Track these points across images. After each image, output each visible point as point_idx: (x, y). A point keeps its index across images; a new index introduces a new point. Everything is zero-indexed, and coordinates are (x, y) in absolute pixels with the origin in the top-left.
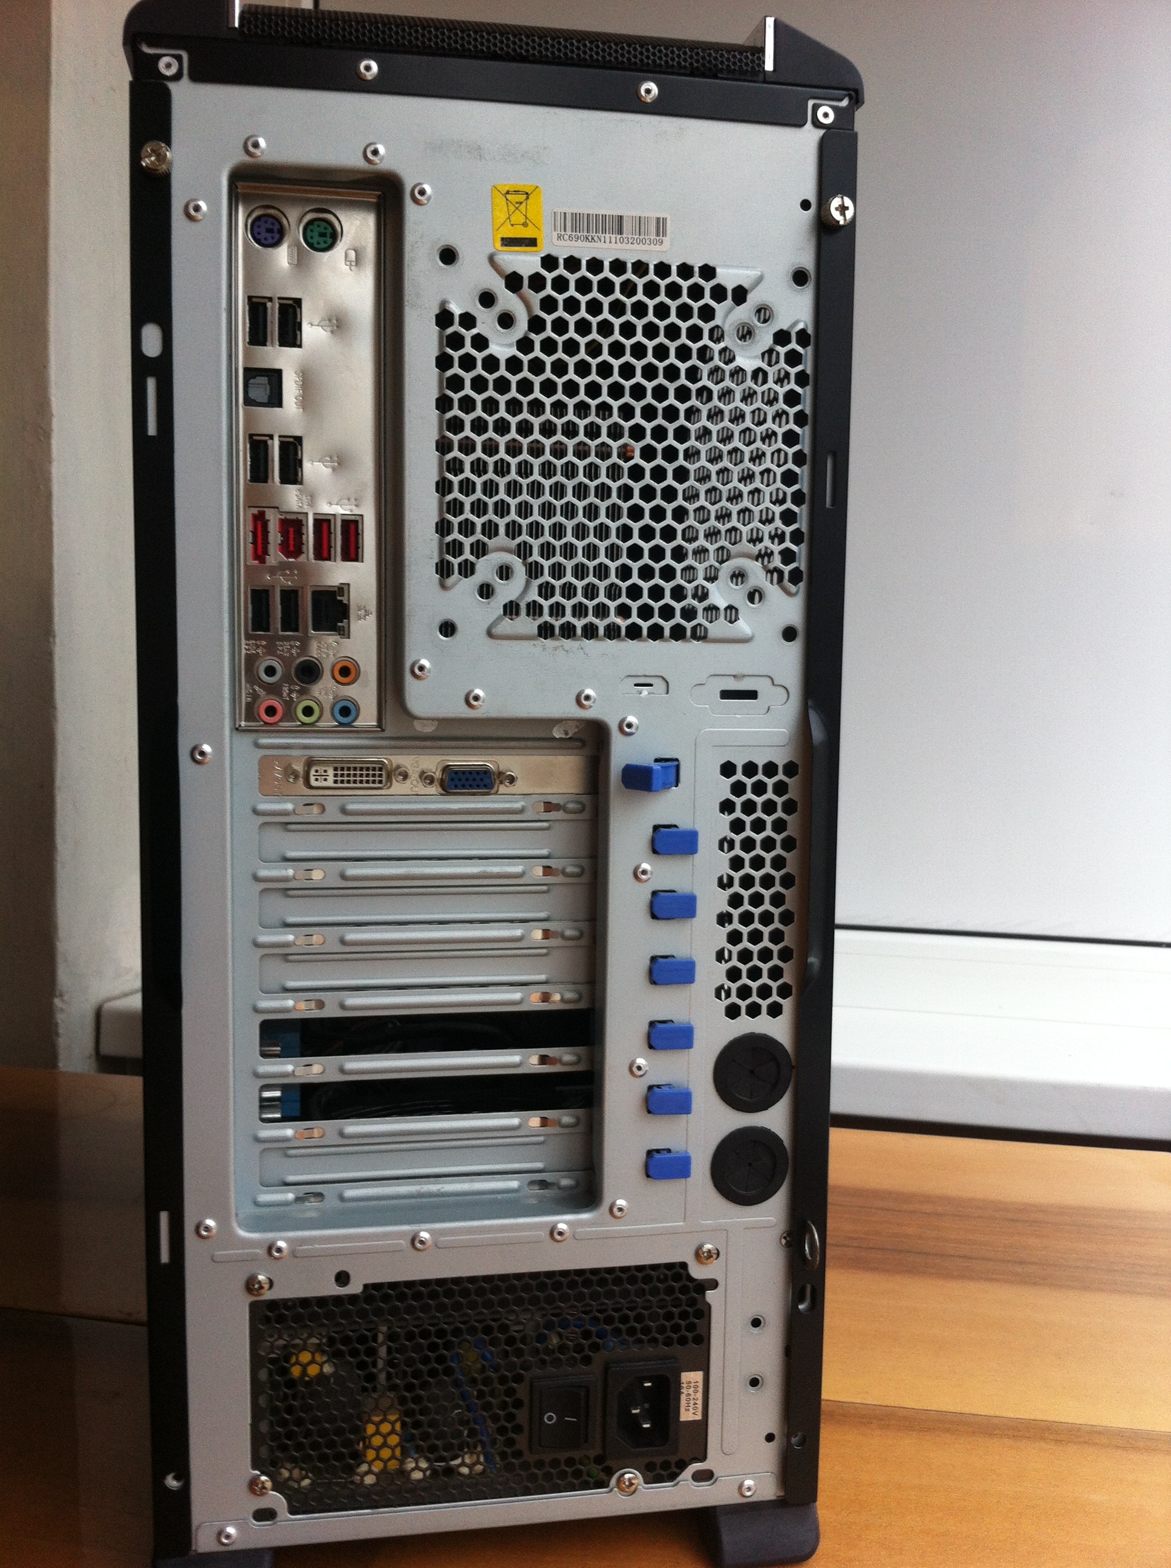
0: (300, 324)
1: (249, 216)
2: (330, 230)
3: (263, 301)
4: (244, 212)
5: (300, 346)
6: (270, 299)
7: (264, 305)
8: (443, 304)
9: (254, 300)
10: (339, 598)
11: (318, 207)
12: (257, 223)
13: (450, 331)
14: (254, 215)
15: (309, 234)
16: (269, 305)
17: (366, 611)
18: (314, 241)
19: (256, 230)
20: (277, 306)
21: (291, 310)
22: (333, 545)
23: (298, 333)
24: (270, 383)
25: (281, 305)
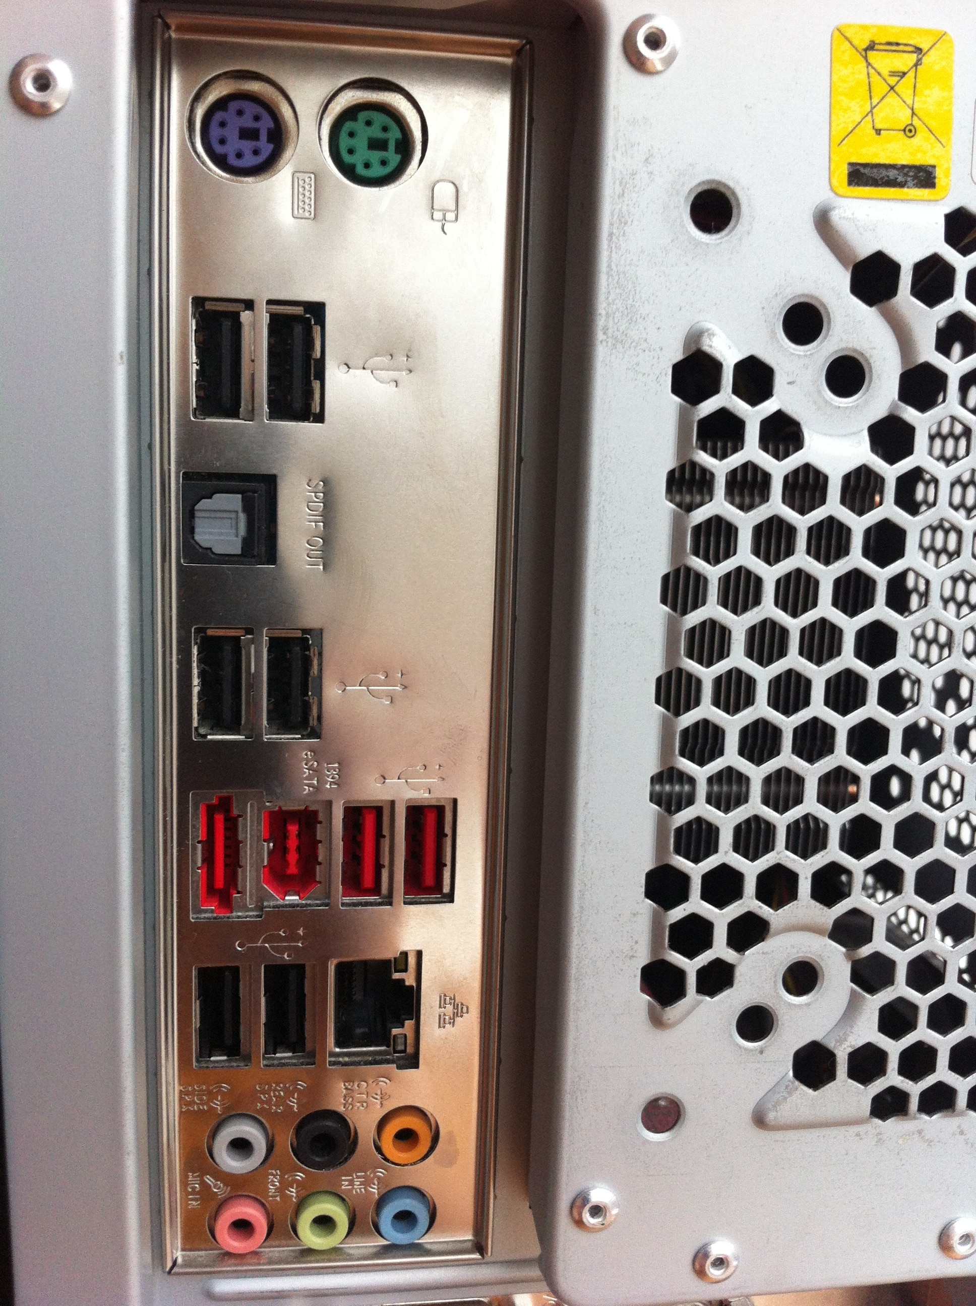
0: (321, 364)
1: (197, 98)
2: (395, 134)
3: (231, 307)
4: (184, 90)
5: (320, 418)
6: (249, 305)
7: (236, 316)
8: (694, 337)
9: (208, 306)
10: (396, 976)
11: (366, 76)
12: (219, 116)
13: (708, 407)
14: (212, 97)
15: (345, 142)
16: (246, 317)
17: (456, 1007)
18: (357, 160)
19: (215, 132)
20: (265, 319)
21: (298, 329)
22: (386, 862)
23: (316, 385)
24: (248, 507)
25: (274, 318)
